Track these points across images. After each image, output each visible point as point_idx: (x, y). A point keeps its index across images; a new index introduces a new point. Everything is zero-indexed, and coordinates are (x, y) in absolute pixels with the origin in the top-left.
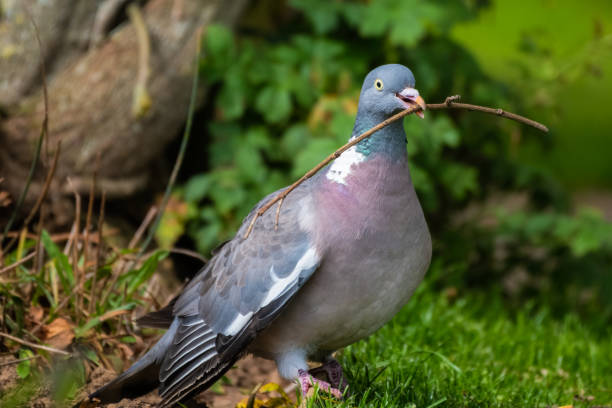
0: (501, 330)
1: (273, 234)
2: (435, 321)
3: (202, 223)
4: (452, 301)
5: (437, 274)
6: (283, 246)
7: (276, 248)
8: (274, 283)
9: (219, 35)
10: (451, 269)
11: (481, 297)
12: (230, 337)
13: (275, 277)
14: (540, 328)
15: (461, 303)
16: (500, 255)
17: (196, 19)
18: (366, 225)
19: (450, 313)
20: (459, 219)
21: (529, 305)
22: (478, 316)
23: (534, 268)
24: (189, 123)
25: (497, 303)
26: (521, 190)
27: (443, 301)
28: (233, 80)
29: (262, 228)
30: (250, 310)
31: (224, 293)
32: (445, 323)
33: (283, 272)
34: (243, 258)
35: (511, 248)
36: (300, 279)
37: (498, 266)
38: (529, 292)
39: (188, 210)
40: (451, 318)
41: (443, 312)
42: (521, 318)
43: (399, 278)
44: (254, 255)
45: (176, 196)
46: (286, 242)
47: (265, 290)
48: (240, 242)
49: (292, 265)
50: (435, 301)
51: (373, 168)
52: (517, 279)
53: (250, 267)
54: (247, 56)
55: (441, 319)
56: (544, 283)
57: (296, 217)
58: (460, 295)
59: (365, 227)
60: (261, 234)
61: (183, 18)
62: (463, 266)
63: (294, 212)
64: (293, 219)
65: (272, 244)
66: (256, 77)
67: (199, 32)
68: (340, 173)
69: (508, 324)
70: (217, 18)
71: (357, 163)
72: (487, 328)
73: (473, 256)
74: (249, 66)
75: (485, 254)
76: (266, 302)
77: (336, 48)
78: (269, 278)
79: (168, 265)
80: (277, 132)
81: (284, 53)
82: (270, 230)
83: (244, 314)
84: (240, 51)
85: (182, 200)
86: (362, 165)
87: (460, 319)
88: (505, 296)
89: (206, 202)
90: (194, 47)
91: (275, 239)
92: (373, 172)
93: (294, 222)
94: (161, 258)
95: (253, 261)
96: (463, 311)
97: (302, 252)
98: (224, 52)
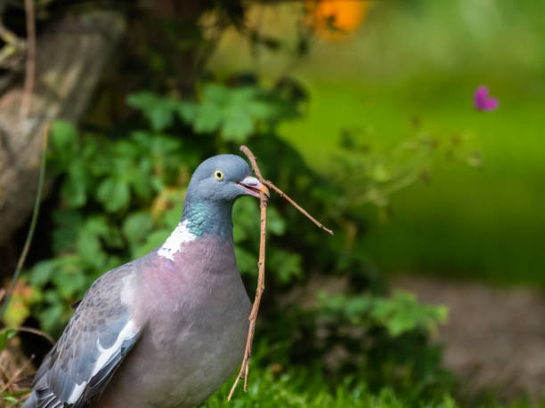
0: (322, 403)
1: (100, 309)
2: (261, 394)
3: (45, 305)
4: (277, 377)
5: (263, 350)
6: (107, 320)
7: (102, 322)
8: (100, 353)
9: (63, 130)
10: (277, 346)
11: (304, 372)
12: (72, 405)
13: (100, 348)
14: (357, 402)
15: (285, 378)
16: (322, 334)
17: (42, 117)
18: (185, 299)
19: (275, 387)
20: (283, 301)
21: (348, 380)
22: (300, 390)
23: (353, 346)
24: (36, 212)
25: (319, 378)
26: (341, 274)
27: (268, 376)
28: (76, 171)
29: (92, 304)
30: (83, 380)
31: (64, 367)
32: (270, 397)
33: (108, 343)
34: (77, 332)
35: (332, 327)
36: (123, 349)
37: (320, 345)
38: (348, 368)
39: (33, 294)
40: (277, 392)
41: (268, 386)
42: (340, 392)
43: (219, 350)
44: (85, 330)
45: (23, 280)
46: (109, 316)
47: (94, 361)
48: (76, 319)
49: (115, 336)
50: (261, 376)
51: (202, 247)
52: (338, 356)
53: (82, 341)
54: (89, 151)
55: (267, 393)
56: (361, 360)
57: (119, 293)
58: (284, 371)
59: (185, 300)
60: (91, 310)
61: (30, 116)
62: (288, 344)
63: (117, 288)
64: (116, 294)
65: (99, 318)
66: (97, 170)
67: (45, 128)
68: (170, 250)
69: (329, 398)
70: (62, 116)
71: (187, 240)
72: (309, 401)
73: (297, 335)
74: (92, 159)
75: (308, 333)
76: (95, 372)
77: (172, 144)
78: (96, 349)
79: (16, 342)
80: (117, 220)
81: (123, 148)
82: (98, 305)
83: (80, 384)
84: (83, 145)
85: (28, 284)
86: (191, 243)
87: (284, 393)
88: (326, 372)
89: (49, 286)
90: (41, 142)
91: (101, 313)
92: (202, 250)
93: (117, 297)
94: (10, 336)
95: (84, 334)
96: (287, 385)
97: (123, 324)
98: (68, 146)
